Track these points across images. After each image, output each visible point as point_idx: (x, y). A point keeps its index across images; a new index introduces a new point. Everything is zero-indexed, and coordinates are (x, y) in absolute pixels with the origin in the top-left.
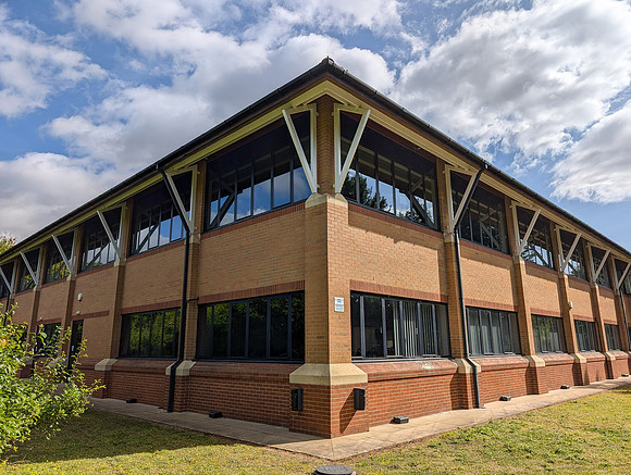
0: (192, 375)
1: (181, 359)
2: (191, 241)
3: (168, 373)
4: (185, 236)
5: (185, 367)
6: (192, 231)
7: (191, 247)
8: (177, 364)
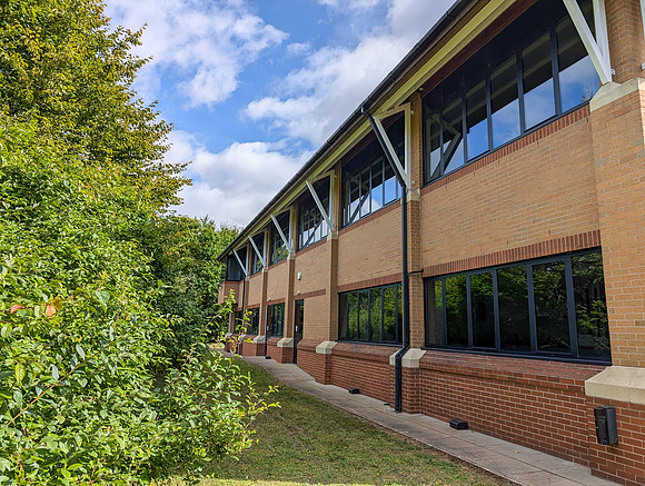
0: (423, 368)
1: (407, 347)
2: (409, 198)
3: (392, 362)
4: (400, 195)
5: (413, 357)
6: (408, 186)
7: (409, 206)
8: (403, 352)
